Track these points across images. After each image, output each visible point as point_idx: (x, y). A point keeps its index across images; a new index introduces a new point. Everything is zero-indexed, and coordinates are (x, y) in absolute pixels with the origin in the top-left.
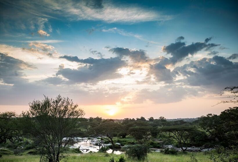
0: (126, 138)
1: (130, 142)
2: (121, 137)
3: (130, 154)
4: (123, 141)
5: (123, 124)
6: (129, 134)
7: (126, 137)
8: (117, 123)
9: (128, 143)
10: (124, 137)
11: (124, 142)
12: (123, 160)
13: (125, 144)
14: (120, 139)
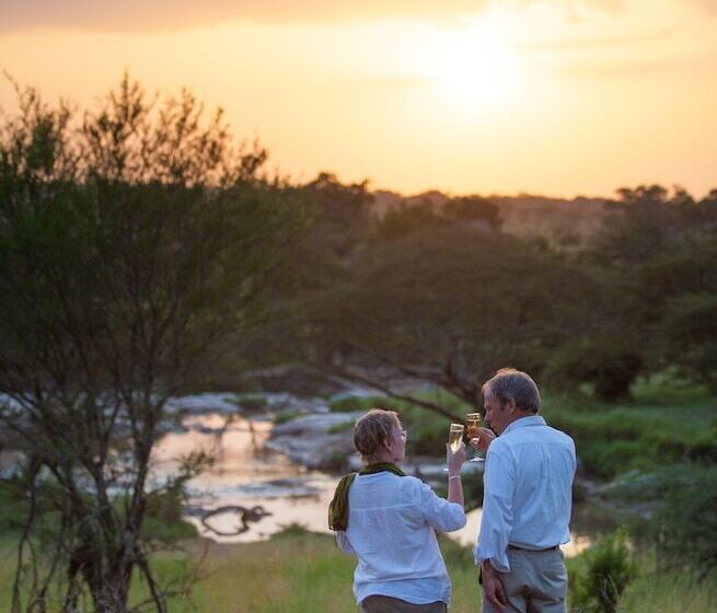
0: (633, 402)
1: (680, 438)
2: (587, 388)
3: (671, 543)
4: (610, 435)
5: (600, 258)
6: (671, 359)
7: (639, 387)
8: (543, 244)
9: (654, 450)
10: (615, 388)
11: (619, 444)
12: (619, 567)
13: (625, 458)
14: (578, 410)
